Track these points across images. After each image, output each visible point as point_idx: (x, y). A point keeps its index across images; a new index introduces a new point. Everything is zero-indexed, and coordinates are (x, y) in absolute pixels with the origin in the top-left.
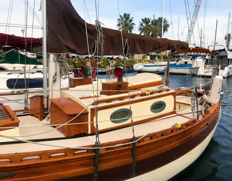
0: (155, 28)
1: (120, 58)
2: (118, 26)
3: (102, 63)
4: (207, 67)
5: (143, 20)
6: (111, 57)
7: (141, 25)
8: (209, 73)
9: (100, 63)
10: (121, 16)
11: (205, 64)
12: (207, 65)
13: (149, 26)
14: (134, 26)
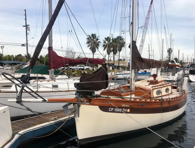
0: (115, 44)
1: (89, 69)
2: (87, 44)
3: (76, 73)
4: (163, 74)
5: (106, 38)
6: (82, 68)
7: (105, 42)
8: (165, 78)
9: (74, 73)
10: (89, 36)
11: (161, 72)
12: (162, 73)
13: (111, 43)
14: (100, 43)
